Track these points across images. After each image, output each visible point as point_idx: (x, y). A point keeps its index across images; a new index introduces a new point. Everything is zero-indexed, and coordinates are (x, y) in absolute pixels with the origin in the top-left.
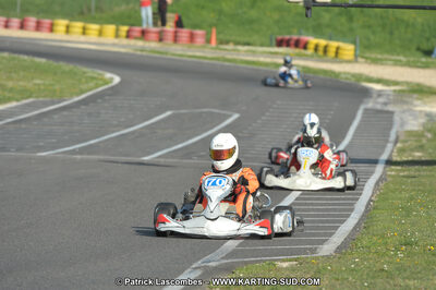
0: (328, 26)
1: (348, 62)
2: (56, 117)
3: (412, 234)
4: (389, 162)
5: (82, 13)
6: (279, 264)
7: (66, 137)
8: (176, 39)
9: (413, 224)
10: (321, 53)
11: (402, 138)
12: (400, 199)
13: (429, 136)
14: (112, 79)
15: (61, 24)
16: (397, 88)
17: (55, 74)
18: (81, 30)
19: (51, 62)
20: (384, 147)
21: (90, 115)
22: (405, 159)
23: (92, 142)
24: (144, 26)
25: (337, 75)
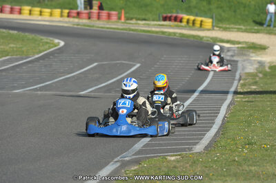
0: (195, 7)
1: (209, 30)
2: (24, 67)
3: (253, 137)
4: (236, 93)
5: (39, 2)
6: (169, 158)
7: (31, 81)
8: (99, 18)
9: (253, 131)
10: (191, 25)
11: (243, 77)
12: (244, 115)
13: (261, 75)
14: (59, 43)
15: (26, 9)
16: (240, 46)
17: (23, 40)
18: (39, 13)
19: (20, 33)
20: (232, 83)
21: (45, 66)
22: (246, 90)
23: (47, 83)
24: (79, 10)
25: (201, 38)
